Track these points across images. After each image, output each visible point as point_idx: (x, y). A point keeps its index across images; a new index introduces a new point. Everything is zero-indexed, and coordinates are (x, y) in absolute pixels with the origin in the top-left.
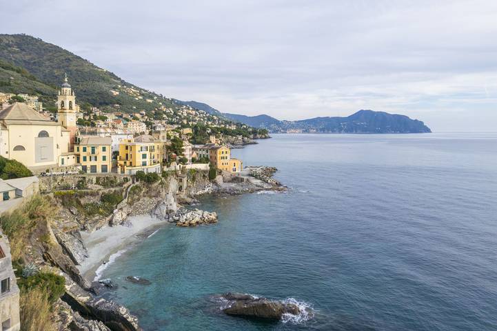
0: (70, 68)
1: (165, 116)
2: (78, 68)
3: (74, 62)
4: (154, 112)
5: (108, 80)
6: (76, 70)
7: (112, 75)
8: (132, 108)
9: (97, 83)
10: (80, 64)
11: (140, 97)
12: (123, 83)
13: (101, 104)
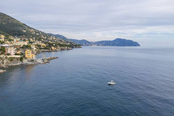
0: (9, 22)
1: (42, 39)
2: (12, 22)
3: (11, 20)
4: (38, 38)
5: (23, 27)
6: (11, 23)
7: (25, 25)
8: (30, 37)
9: (18, 27)
10: (13, 20)
11: (34, 33)
12: (29, 27)
13: (18, 35)
